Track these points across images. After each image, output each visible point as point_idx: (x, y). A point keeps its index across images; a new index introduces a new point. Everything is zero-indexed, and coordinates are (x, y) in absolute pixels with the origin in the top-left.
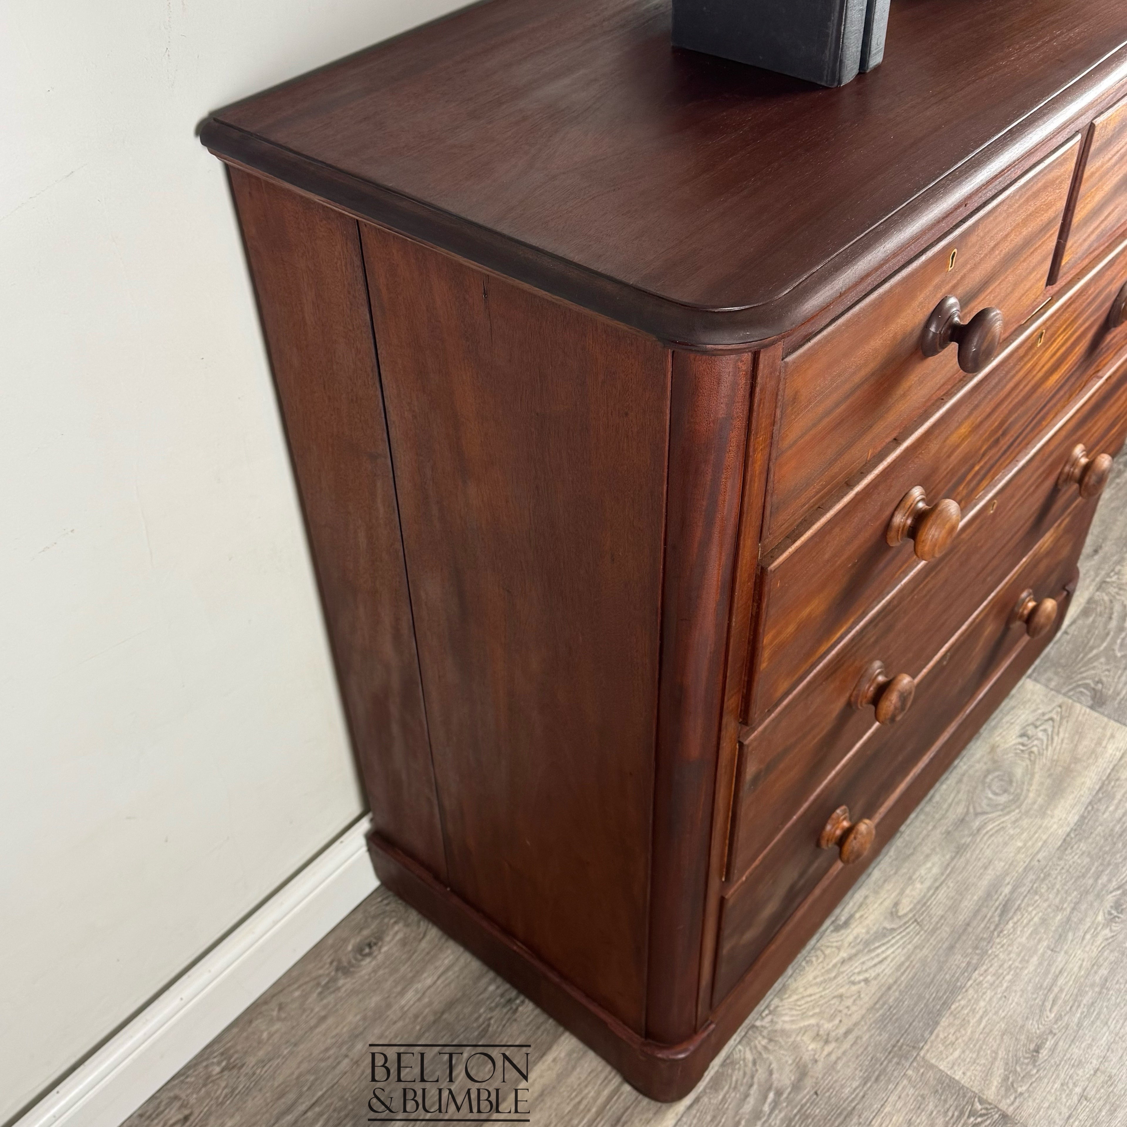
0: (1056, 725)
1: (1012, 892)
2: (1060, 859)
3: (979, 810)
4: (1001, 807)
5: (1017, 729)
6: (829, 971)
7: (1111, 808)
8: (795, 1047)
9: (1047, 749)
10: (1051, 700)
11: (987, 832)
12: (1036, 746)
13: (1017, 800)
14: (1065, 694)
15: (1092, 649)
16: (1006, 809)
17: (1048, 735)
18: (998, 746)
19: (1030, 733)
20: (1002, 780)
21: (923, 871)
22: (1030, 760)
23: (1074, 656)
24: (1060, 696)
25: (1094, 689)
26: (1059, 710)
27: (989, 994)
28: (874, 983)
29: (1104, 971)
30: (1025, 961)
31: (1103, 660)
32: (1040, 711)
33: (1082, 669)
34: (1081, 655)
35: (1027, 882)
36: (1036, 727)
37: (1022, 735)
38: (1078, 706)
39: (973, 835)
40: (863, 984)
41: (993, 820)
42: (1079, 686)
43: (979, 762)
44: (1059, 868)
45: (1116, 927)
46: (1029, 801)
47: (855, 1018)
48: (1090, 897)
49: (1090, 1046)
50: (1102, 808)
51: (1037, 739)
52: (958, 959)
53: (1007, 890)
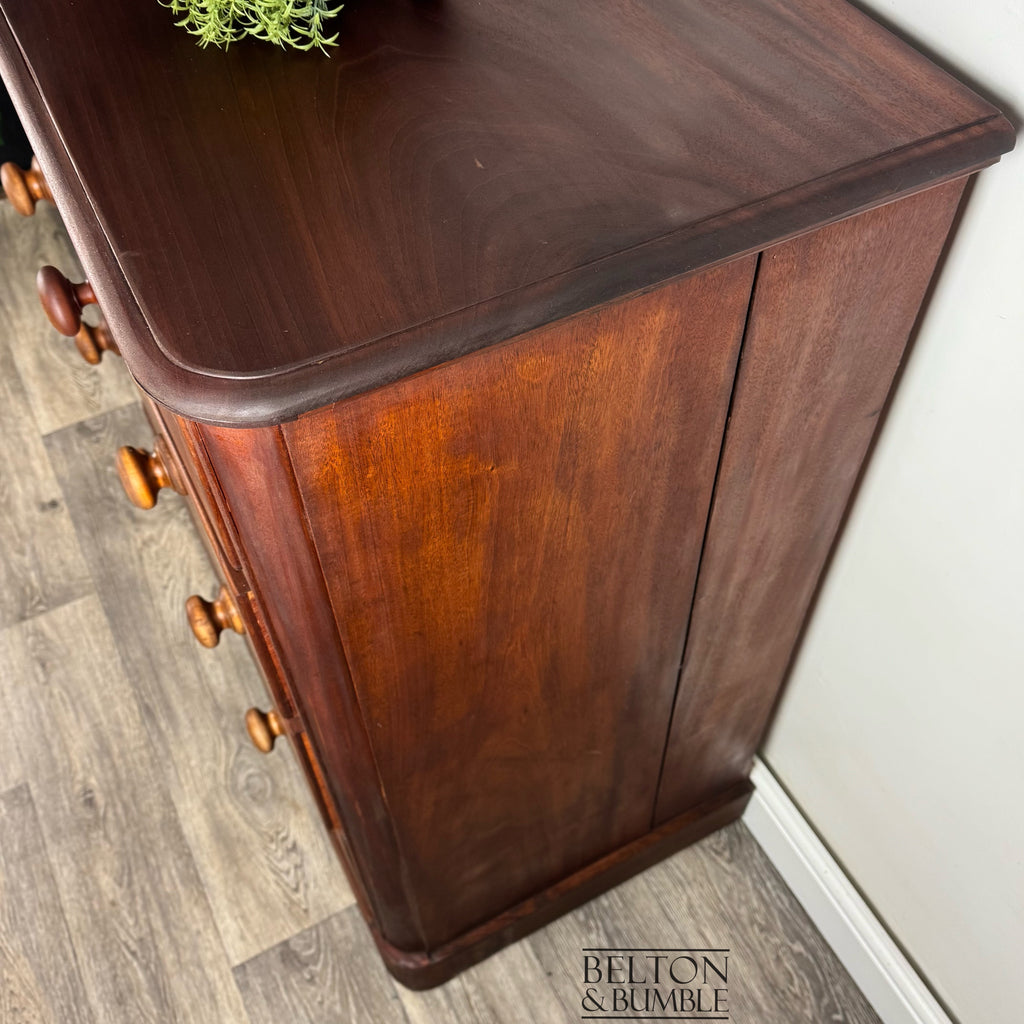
0: (289, 892)
1: (158, 727)
2: (160, 787)
3: (244, 751)
4: (235, 771)
5: (304, 844)
6: (188, 569)
7: (174, 872)
8: (153, 523)
9: (267, 858)
10: (318, 908)
11: (220, 743)
12: (276, 851)
13: (234, 790)
14: (316, 927)
15: (360, 1011)
16: (231, 774)
17: (282, 871)
18: (296, 813)
19: (293, 855)
20: (260, 791)
21: (219, 671)
22: (266, 833)
23: (360, 978)
24: (317, 921)
25: (307, 965)
26: (304, 906)
27: (100, 659)
28: (160, 590)
29: (56, 751)
30: (103, 699)
31: (338, 1009)
32: (312, 885)
33: (337, 975)
34: (356, 988)
35: (159, 745)
36: (296, 867)
37: (294, 847)
38: (297, 931)
39: (225, 731)
40: (165, 582)
41: (228, 756)
42: (319, 950)
43: (291, 784)
44: (153, 779)
45: (78, 787)
46: (226, 801)
47: (147, 568)
48: (113, 787)
49: (19, 702)
50: (180, 864)
51: (282, 858)
52: (137, 654)
53: (163, 725)
